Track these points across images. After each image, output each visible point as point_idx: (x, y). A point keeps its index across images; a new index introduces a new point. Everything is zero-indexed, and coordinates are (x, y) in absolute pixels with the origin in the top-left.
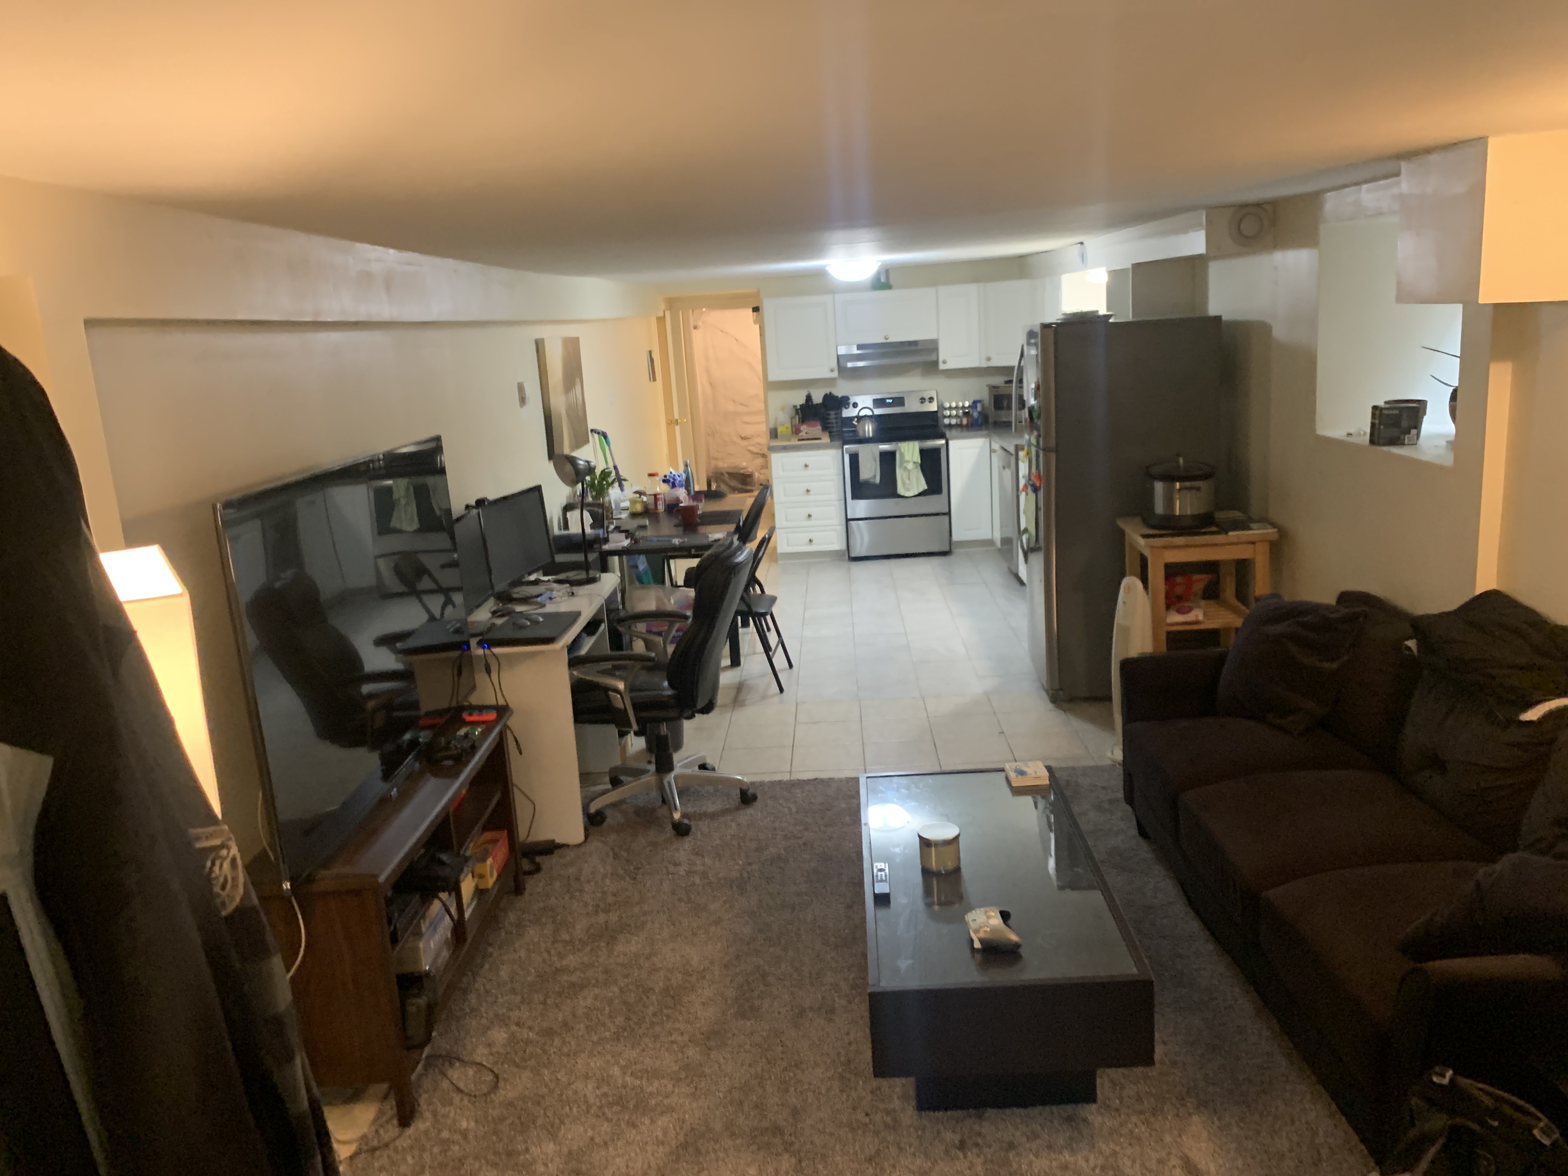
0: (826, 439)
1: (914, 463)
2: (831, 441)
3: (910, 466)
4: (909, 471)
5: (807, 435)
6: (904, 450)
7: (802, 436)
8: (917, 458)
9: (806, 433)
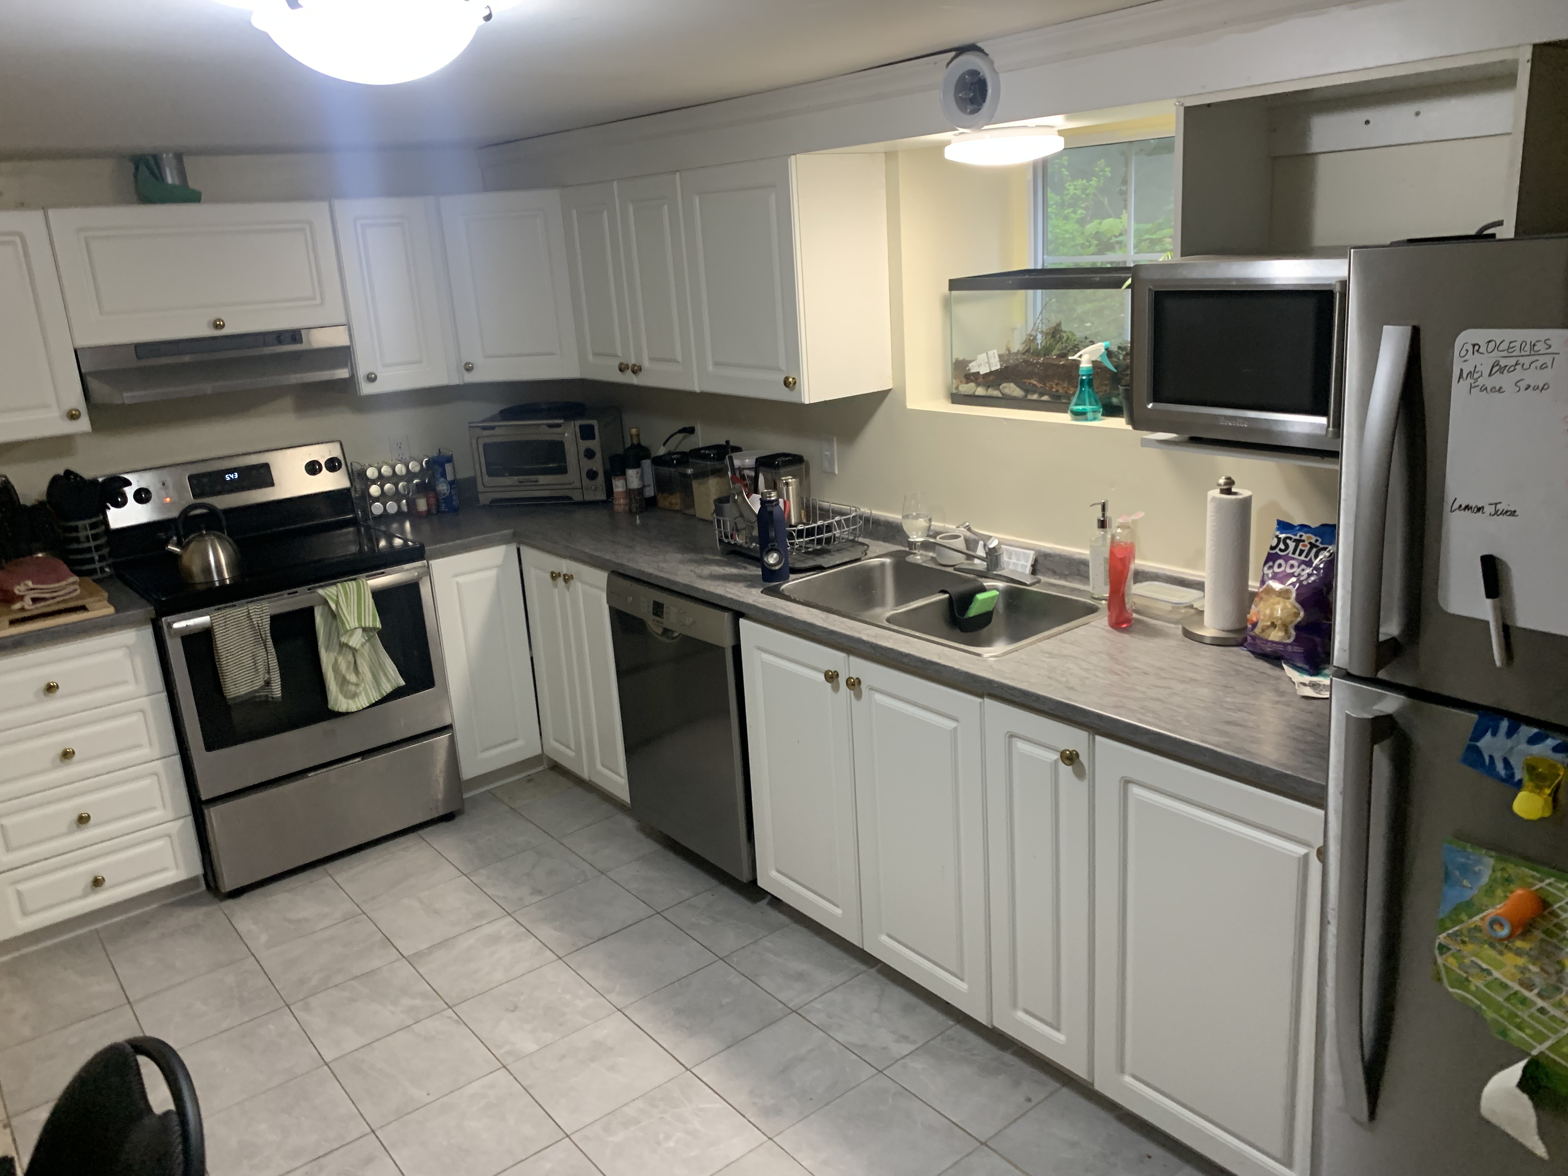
0: (102, 609)
1: (365, 630)
2: (117, 611)
3: (356, 640)
4: (354, 651)
5: (39, 605)
6: (337, 603)
7: (23, 609)
8: (372, 619)
9: (35, 600)
